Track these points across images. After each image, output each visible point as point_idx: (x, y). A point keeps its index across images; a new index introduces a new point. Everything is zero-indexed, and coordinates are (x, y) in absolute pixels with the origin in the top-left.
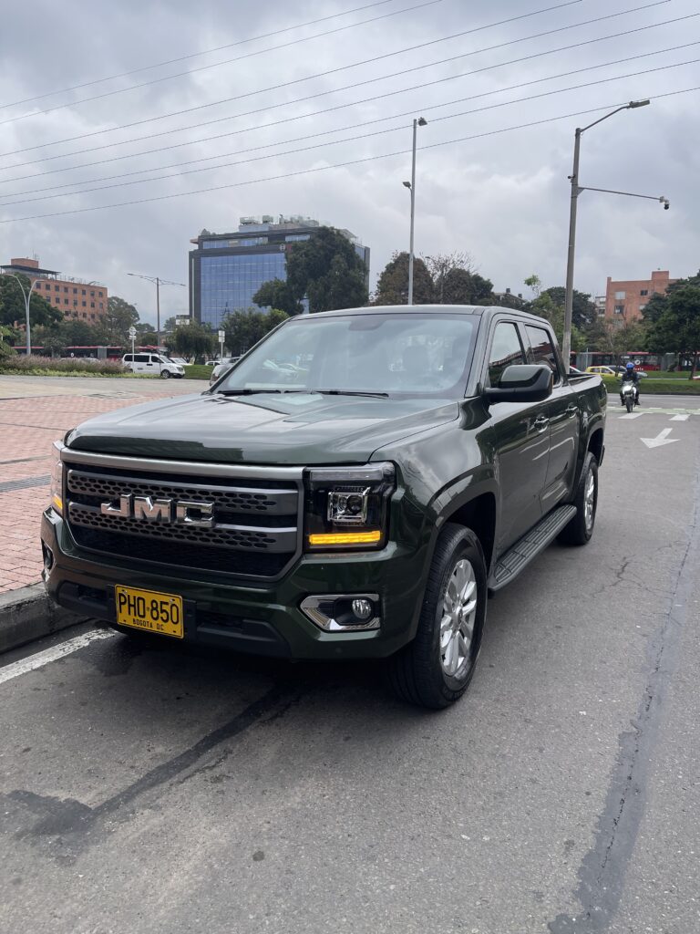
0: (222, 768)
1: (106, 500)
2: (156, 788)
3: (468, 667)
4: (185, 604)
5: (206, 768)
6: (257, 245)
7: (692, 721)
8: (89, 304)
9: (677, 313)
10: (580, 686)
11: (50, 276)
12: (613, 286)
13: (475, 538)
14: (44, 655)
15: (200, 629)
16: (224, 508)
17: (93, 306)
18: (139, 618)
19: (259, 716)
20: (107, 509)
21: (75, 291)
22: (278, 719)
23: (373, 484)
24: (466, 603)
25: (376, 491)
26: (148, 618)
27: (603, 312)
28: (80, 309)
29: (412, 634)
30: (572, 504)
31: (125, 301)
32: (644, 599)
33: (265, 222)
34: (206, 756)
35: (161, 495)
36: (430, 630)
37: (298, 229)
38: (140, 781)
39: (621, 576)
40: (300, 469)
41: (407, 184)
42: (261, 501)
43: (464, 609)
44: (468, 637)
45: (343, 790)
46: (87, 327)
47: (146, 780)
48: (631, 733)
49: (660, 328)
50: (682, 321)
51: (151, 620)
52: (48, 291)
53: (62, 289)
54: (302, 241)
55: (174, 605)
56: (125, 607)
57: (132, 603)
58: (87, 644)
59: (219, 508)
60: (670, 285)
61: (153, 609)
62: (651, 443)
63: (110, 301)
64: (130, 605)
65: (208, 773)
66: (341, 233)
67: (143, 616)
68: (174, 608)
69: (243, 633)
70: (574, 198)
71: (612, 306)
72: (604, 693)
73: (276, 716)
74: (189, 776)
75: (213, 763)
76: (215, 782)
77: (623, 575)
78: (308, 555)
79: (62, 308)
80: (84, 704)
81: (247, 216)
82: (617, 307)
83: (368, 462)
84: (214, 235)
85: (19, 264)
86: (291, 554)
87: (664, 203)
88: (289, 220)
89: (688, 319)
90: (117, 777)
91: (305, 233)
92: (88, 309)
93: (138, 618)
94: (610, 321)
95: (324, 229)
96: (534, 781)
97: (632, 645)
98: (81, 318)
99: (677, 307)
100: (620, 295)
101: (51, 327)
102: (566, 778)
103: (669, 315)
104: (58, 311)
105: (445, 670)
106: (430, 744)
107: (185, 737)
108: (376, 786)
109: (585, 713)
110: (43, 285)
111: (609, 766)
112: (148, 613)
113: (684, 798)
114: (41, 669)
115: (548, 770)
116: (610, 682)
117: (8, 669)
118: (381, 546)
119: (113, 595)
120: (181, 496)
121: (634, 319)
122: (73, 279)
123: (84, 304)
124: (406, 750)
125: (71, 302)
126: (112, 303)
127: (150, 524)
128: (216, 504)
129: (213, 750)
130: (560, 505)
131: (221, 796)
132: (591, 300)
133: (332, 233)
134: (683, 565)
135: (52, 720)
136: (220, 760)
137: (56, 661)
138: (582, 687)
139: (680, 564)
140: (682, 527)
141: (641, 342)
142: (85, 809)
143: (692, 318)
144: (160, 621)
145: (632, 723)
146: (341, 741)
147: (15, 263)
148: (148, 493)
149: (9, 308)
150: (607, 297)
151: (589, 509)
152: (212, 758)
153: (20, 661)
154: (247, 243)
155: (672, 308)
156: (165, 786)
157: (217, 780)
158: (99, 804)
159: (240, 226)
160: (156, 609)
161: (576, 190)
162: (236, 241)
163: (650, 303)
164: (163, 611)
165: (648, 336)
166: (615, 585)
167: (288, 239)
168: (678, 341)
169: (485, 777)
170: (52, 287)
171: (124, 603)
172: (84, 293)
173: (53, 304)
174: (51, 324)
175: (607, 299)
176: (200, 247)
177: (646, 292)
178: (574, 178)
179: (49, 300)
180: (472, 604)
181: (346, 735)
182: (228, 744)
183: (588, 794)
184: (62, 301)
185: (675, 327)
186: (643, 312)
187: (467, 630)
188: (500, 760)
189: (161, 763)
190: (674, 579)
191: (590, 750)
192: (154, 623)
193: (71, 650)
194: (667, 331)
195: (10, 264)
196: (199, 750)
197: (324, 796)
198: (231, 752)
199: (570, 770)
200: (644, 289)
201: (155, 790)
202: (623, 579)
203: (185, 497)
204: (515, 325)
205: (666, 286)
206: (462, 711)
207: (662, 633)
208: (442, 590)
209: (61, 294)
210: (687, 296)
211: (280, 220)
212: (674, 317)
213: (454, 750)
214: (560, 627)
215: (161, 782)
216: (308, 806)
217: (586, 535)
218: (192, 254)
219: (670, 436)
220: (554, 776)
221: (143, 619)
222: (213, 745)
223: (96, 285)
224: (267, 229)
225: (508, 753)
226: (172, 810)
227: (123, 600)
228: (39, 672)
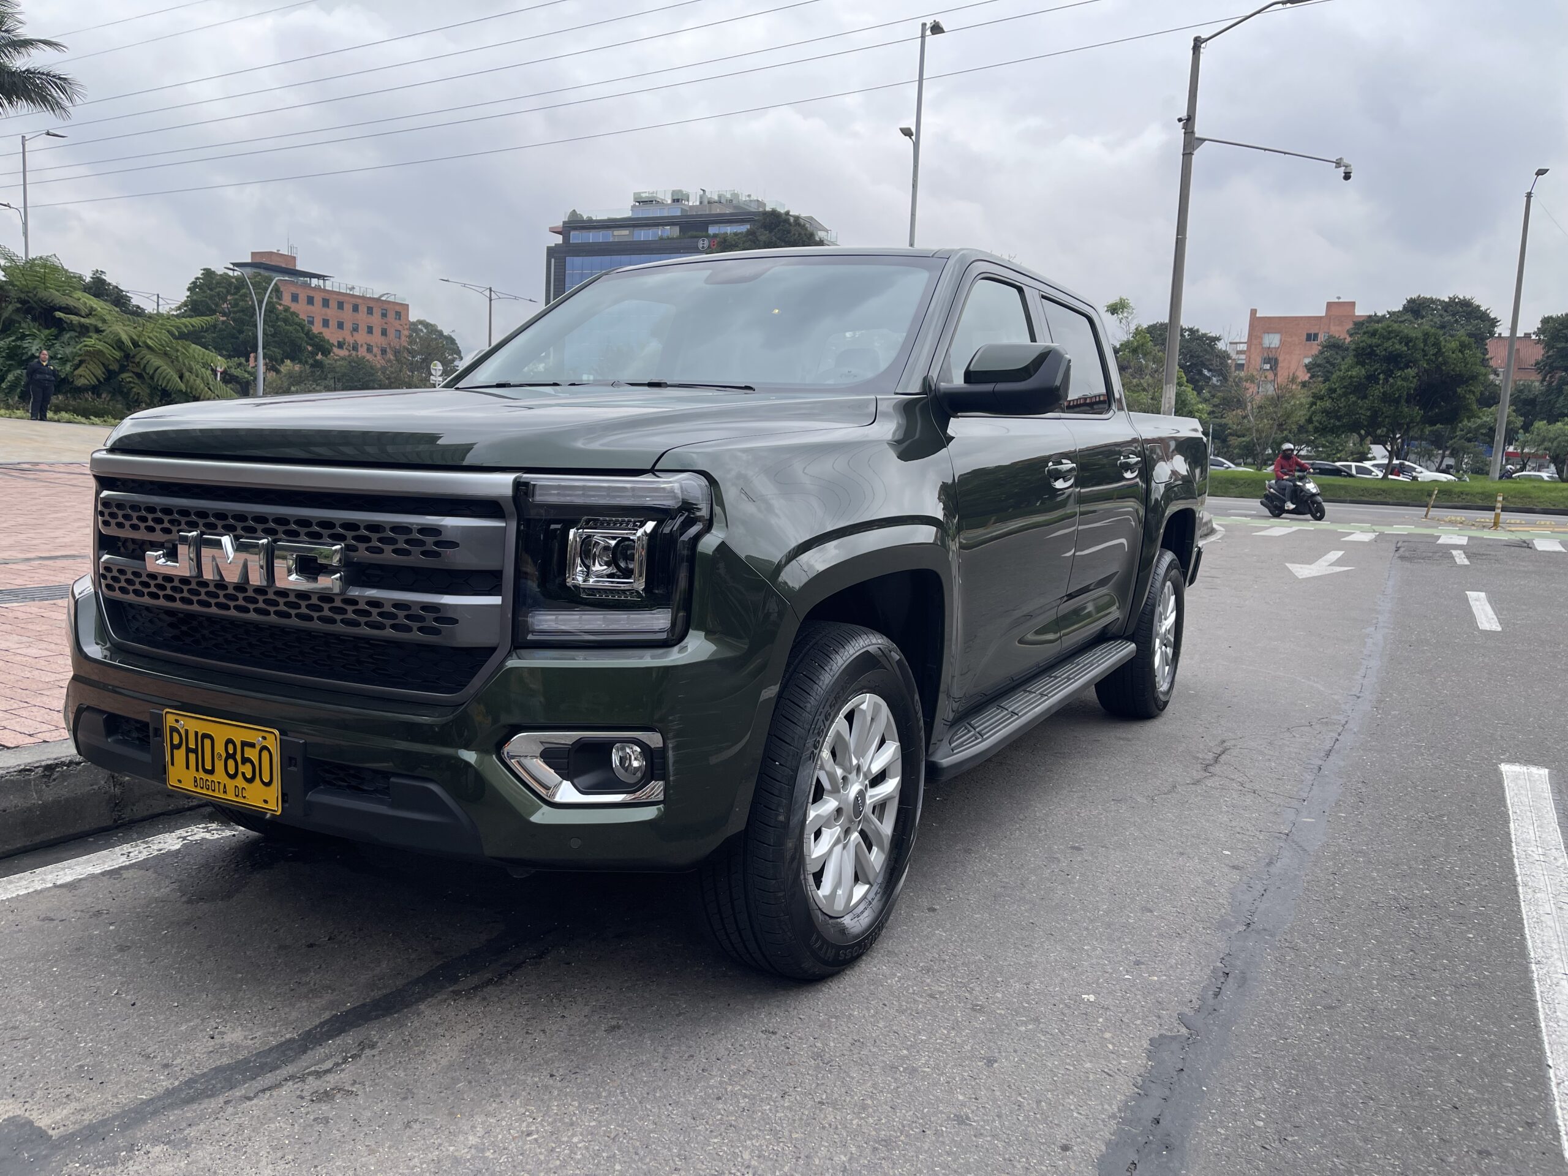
0: (343, 1077)
1: (154, 546)
2: (195, 1106)
3: (876, 904)
4: (283, 745)
5: (309, 1074)
6: (661, 239)
7: (1300, 1020)
8: (377, 331)
9: (1363, 364)
10: (1094, 949)
11: (314, 282)
12: (1259, 325)
13: (896, 656)
14: (88, 861)
15: (311, 797)
16: (362, 554)
17: (384, 333)
18: (205, 776)
19: (455, 980)
20: (156, 562)
21: (356, 308)
22: (490, 989)
23: (661, 514)
24: (878, 779)
25: (667, 530)
26: (220, 776)
27: (1240, 367)
28: (361, 337)
29: (737, 823)
30: (1131, 638)
31: (439, 328)
32: (1246, 808)
33: (676, 201)
34: (321, 1051)
35: (250, 531)
36: (781, 818)
37: (731, 214)
38: (169, 1093)
39: (1211, 769)
40: (509, 478)
41: (907, 132)
42: (430, 540)
43: (872, 792)
44: (881, 847)
45: (572, 1124)
46: (372, 367)
47: (181, 1090)
48: (1174, 1038)
49: (1335, 391)
50: (1372, 378)
51: (226, 780)
52: (310, 307)
53: (333, 304)
54: (736, 234)
55: (264, 748)
56: (180, 754)
57: (192, 746)
58: (178, 847)
59: (356, 556)
60: (1356, 324)
61: (230, 756)
62: (1303, 571)
63: (413, 327)
64: (189, 750)
65: (312, 1083)
66: (802, 222)
67: (211, 772)
68: (265, 754)
69: (392, 806)
70: (1187, 155)
71: (1257, 360)
72: (1138, 963)
73: (489, 982)
74: (269, 1089)
75: (328, 1065)
76: (320, 1100)
77: (1216, 769)
78: (523, 652)
79: (331, 335)
80: (122, 949)
81: (646, 190)
82: (1267, 360)
83: (653, 471)
84: (590, 220)
85: (264, 260)
86: (492, 650)
87: (1342, 169)
88: (716, 198)
89: (1381, 376)
90: (127, 1084)
91: (742, 221)
92: (377, 339)
93: (202, 775)
94: (1251, 379)
95: (774, 214)
96: (961, 1120)
97: (1209, 883)
98: (362, 352)
99: (1364, 355)
100: (1273, 340)
101: (312, 366)
102: (1027, 1117)
103: (1351, 367)
104: (323, 340)
105: (823, 904)
106: (772, 1044)
107: (294, 1015)
108: (641, 1119)
109: (1092, 998)
110: (302, 297)
111: (1119, 1097)
112: (219, 765)
113: (1261, 1165)
114: (71, 886)
115: (995, 1101)
116: (1154, 945)
117: (10, 882)
118: (674, 638)
119: (159, 732)
120: (286, 533)
121: (1293, 380)
122: (353, 288)
123: (370, 330)
124: (723, 1052)
125: (348, 326)
126: (416, 331)
127: (230, 591)
128: (348, 548)
129: (339, 1041)
130: (1103, 638)
131: (320, 1127)
132: (1221, 346)
133: (787, 221)
134: (1328, 755)
135: (52, 974)
136: (345, 1061)
137: (103, 874)
138: (1099, 951)
139: (1323, 754)
140: (1336, 697)
141: (1301, 416)
142: (42, 1134)
143: (1389, 374)
144: (240, 782)
145: (1182, 1019)
146: (601, 1033)
147: (258, 260)
148: (229, 529)
149: (241, 332)
150: (1249, 343)
151: (1164, 655)
152: (328, 1057)
153: (38, 871)
154: (643, 235)
155: (1356, 356)
156: (214, 1104)
157: (326, 1096)
158: (71, 1128)
159: (633, 207)
160: (233, 756)
161: (1191, 142)
162: (625, 232)
163: (1321, 353)
164: (245, 760)
165: (1314, 404)
166: (1197, 783)
167: (712, 230)
168: (1364, 414)
169: (864, 1107)
170: (318, 300)
171: (179, 747)
172: (370, 311)
173: (317, 328)
174: (311, 361)
175: (1249, 348)
176: (566, 239)
177: (1316, 336)
178: (1188, 122)
179: (312, 323)
180: (891, 785)
181: (614, 1023)
182: (372, 1031)
183: (1065, 1148)
184: (333, 324)
185: (1359, 389)
186: (1309, 368)
187: (878, 833)
188: (905, 1078)
189: (225, 1060)
190: (1309, 777)
191: (1088, 1065)
192: (231, 784)
193: (142, 857)
194: (1345, 394)
195: (249, 261)
196: (310, 1040)
197: (529, 1135)
198: (373, 1046)
199: (1039, 1102)
200: (1313, 332)
201: (190, 1112)
202: (1213, 775)
203: (292, 534)
204: (1020, 290)
205: (1350, 326)
206: (854, 986)
207: (1270, 864)
208: (810, 742)
209: (332, 313)
210: (1382, 337)
211: (701, 197)
212: (1358, 372)
213: (818, 1056)
214: (1078, 849)
215: (209, 1097)
216: (489, 1154)
217: (1156, 699)
218: (551, 252)
219: (1338, 562)
220: (1005, 1111)
221: (210, 777)
222: (344, 1031)
223: (391, 299)
224: (679, 213)
225: (926, 1064)
226: (210, 1149)
227: (176, 741)
228: (64, 890)
